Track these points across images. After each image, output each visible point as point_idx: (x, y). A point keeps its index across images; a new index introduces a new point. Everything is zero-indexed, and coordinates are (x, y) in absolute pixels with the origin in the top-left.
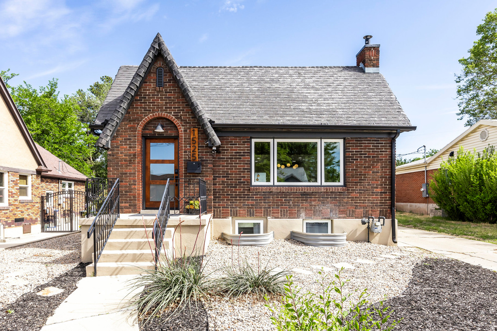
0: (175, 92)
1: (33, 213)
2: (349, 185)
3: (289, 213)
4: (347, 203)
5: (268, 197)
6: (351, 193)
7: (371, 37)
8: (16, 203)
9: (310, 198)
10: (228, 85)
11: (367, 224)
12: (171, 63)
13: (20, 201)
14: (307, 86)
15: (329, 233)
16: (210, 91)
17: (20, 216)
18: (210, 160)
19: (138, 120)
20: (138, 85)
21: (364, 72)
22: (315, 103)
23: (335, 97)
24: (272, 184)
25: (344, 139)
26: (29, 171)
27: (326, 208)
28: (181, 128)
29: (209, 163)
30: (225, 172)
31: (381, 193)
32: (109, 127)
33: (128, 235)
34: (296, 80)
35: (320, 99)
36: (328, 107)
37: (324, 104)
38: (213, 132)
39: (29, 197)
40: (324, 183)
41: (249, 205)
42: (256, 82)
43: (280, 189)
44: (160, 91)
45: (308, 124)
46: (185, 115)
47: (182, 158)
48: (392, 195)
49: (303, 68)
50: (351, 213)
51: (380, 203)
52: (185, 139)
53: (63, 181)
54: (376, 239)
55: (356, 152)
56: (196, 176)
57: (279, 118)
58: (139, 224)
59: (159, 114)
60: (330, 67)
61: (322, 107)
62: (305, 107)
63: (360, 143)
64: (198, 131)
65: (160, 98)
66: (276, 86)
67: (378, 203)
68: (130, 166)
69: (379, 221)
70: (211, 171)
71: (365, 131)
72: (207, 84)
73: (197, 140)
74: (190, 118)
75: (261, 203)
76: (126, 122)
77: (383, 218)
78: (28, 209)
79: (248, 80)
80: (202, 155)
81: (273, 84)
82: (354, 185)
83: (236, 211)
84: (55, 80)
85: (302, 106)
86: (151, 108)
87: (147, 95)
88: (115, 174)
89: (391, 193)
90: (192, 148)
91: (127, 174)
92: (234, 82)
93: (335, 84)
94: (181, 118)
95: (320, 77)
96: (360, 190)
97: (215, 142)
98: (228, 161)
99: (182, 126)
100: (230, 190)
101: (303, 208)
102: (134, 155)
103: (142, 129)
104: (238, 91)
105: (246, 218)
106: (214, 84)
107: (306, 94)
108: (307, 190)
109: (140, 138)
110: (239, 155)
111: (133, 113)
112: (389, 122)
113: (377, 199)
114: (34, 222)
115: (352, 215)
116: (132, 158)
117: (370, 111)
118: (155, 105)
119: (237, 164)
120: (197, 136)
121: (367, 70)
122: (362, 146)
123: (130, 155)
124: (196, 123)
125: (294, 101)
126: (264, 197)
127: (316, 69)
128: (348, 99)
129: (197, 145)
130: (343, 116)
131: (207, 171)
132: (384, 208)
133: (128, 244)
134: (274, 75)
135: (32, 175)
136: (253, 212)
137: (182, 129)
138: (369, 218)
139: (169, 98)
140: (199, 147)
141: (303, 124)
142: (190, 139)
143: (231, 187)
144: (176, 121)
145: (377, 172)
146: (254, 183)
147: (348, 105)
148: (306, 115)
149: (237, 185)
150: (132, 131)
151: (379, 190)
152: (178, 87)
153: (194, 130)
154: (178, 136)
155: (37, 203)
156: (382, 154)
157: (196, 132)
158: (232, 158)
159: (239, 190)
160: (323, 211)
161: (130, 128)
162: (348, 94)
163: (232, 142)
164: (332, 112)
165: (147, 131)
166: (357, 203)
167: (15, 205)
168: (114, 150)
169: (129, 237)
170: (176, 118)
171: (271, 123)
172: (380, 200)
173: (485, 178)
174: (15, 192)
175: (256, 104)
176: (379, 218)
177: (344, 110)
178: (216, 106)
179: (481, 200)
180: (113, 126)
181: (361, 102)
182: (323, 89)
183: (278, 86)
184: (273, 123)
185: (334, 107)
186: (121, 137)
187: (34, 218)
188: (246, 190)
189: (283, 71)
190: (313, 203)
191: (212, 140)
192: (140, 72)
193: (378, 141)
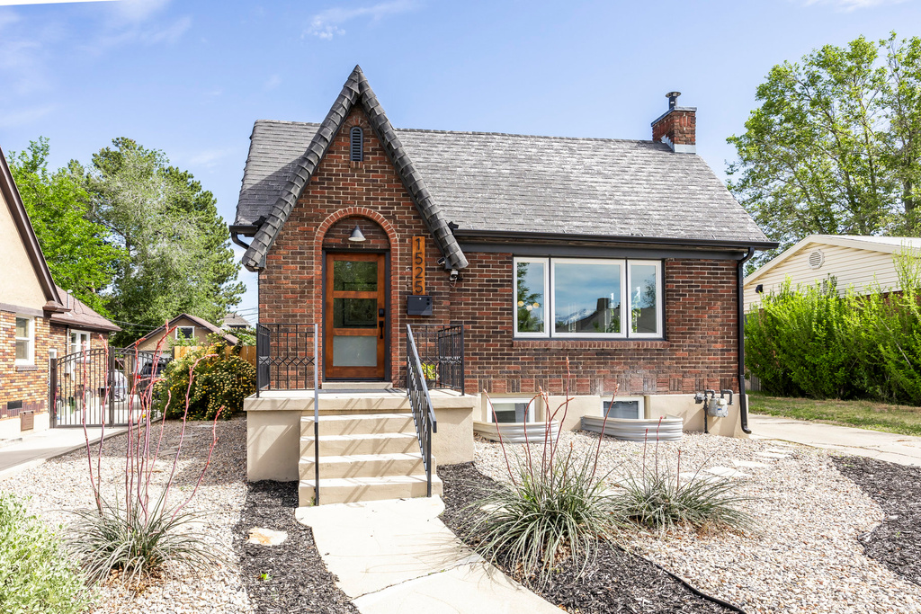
0: (385, 172)
1: (37, 391)
2: (673, 337)
3: (578, 385)
4: (669, 368)
5: (543, 359)
6: (676, 350)
7: (679, 94)
8: (11, 372)
9: (611, 359)
10: (458, 163)
11: (703, 403)
12: (381, 120)
13: (17, 367)
14: (588, 171)
15: (641, 419)
16: (430, 172)
17: (15, 398)
18: (445, 294)
19: (318, 218)
20: (320, 156)
21: (672, 151)
22: (610, 199)
23: (639, 190)
24: (548, 336)
25: (663, 261)
26: (31, 311)
27: (637, 376)
28: (394, 236)
29: (444, 298)
30: (469, 313)
31: (722, 350)
32: (268, 229)
33: (347, 428)
34: (568, 159)
35: (618, 194)
36: (634, 207)
37: (626, 201)
38: (456, 244)
39: (29, 361)
40: (633, 335)
41: (510, 372)
42: (504, 160)
43: (564, 345)
44: (357, 168)
45: (611, 234)
46: (401, 213)
47: (396, 288)
48: (739, 354)
49: (573, 139)
50: (676, 384)
51: (721, 367)
52: (401, 254)
53: (73, 331)
54: (716, 426)
55: (683, 282)
56: (421, 322)
57: (561, 223)
58: (357, 407)
59: (355, 209)
60: (618, 141)
61: (625, 207)
62: (595, 206)
63: (688, 269)
64: (426, 241)
65: (358, 180)
66: (539, 168)
67: (717, 368)
68: (302, 302)
69: (722, 397)
70: (447, 312)
71: (698, 248)
72: (421, 160)
73: (423, 257)
74: (410, 218)
75: (531, 368)
76: (295, 222)
77: (730, 393)
78: (30, 383)
79: (489, 155)
80: (432, 284)
81: (534, 165)
82: (680, 338)
83: (489, 382)
84: (43, 140)
85: (591, 203)
86: (340, 198)
87: (334, 175)
88: (273, 316)
89: (738, 350)
90: (415, 272)
91: (296, 316)
92: (467, 158)
93: (633, 170)
94: (394, 217)
95: (605, 155)
96: (689, 346)
97: (459, 261)
98: (475, 295)
99: (397, 231)
100: (478, 345)
101: (600, 376)
102: (310, 282)
103: (325, 236)
104: (478, 174)
105: (504, 395)
106: (433, 160)
107: (592, 184)
108: (608, 346)
109: (320, 252)
110: (494, 286)
111: (309, 206)
112: (735, 234)
113: (716, 360)
114: (37, 407)
115: (676, 387)
116: (305, 288)
117: (701, 215)
118: (348, 194)
119: (491, 300)
120: (423, 251)
121: (678, 148)
122: (692, 273)
123: (303, 283)
124: (421, 227)
125: (575, 194)
126: (536, 359)
127: (594, 143)
128: (661, 195)
129: (423, 266)
130: (662, 223)
131: (441, 312)
132: (728, 376)
133: (356, 443)
134: (530, 150)
135: (36, 318)
136: (518, 384)
137: (395, 238)
138: (706, 393)
139: (374, 181)
140: (426, 269)
141: (603, 234)
142: (411, 255)
143: (480, 341)
144: (386, 223)
145: (716, 317)
146: (517, 334)
147: (663, 204)
148: (603, 220)
149: (491, 336)
150: (305, 239)
151: (719, 346)
152: (390, 162)
153: (418, 240)
154: (389, 250)
155: (44, 371)
156: (723, 287)
157: (422, 243)
158: (482, 290)
159: (494, 346)
160: (632, 382)
161: (302, 233)
162: (658, 187)
163: (482, 262)
164: (643, 216)
165: (332, 240)
166: (685, 367)
167: (8, 376)
168: (272, 272)
169: (348, 431)
170: (386, 217)
171: (551, 232)
172: (721, 363)
173: (836, 328)
174: (9, 351)
175: (516, 197)
176: (722, 393)
177: (661, 213)
178: (448, 199)
179: (828, 362)
180: (275, 228)
181: (682, 200)
182: (617, 177)
183: (543, 169)
184: (554, 231)
185: (642, 207)
186: (284, 249)
187: (38, 400)
188: (507, 346)
189: (543, 143)
190: (617, 368)
191: (453, 257)
192: (325, 133)
193: (717, 265)
